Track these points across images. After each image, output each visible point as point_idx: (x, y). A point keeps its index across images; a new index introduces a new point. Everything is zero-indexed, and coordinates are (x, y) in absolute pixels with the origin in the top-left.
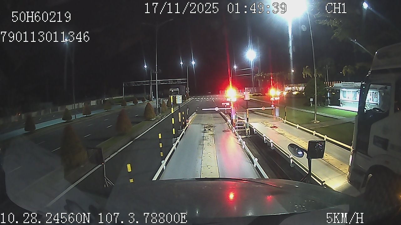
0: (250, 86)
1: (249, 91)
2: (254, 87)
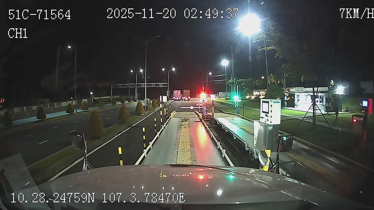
0: (223, 91)
1: (222, 95)
2: (227, 91)
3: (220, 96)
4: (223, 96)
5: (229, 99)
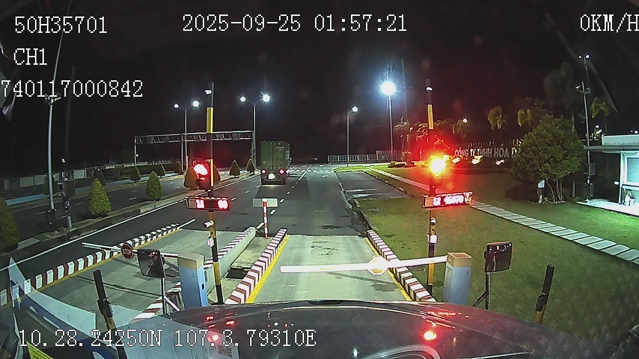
2: (393, 150)
3: (377, 159)
4: (385, 159)
5: (397, 167)
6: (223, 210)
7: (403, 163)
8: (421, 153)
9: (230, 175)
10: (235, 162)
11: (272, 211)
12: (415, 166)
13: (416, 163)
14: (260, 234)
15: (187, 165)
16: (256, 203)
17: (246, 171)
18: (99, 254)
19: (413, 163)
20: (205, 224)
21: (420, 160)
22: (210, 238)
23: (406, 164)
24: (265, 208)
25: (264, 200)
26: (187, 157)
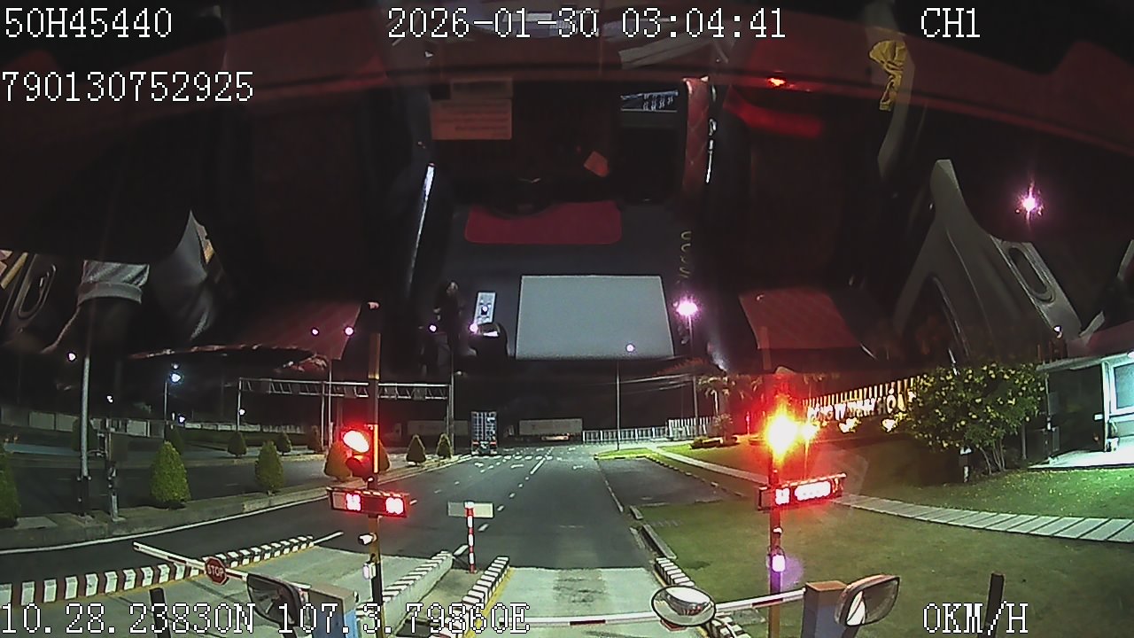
0: (683, 413)
1: (681, 432)
2: (699, 417)
3: (671, 436)
4: (684, 433)
5: (706, 447)
6: (394, 515)
7: (716, 439)
8: (748, 419)
9: (408, 460)
10: (416, 438)
11: (482, 525)
12: (738, 444)
13: (740, 439)
14: (460, 563)
15: (331, 438)
16: (454, 510)
17: (436, 456)
18: (165, 570)
19: (736, 439)
20: (361, 537)
21: (746, 433)
22: (369, 563)
23: (722, 442)
24: (470, 519)
25: (469, 505)
26: (331, 424)
